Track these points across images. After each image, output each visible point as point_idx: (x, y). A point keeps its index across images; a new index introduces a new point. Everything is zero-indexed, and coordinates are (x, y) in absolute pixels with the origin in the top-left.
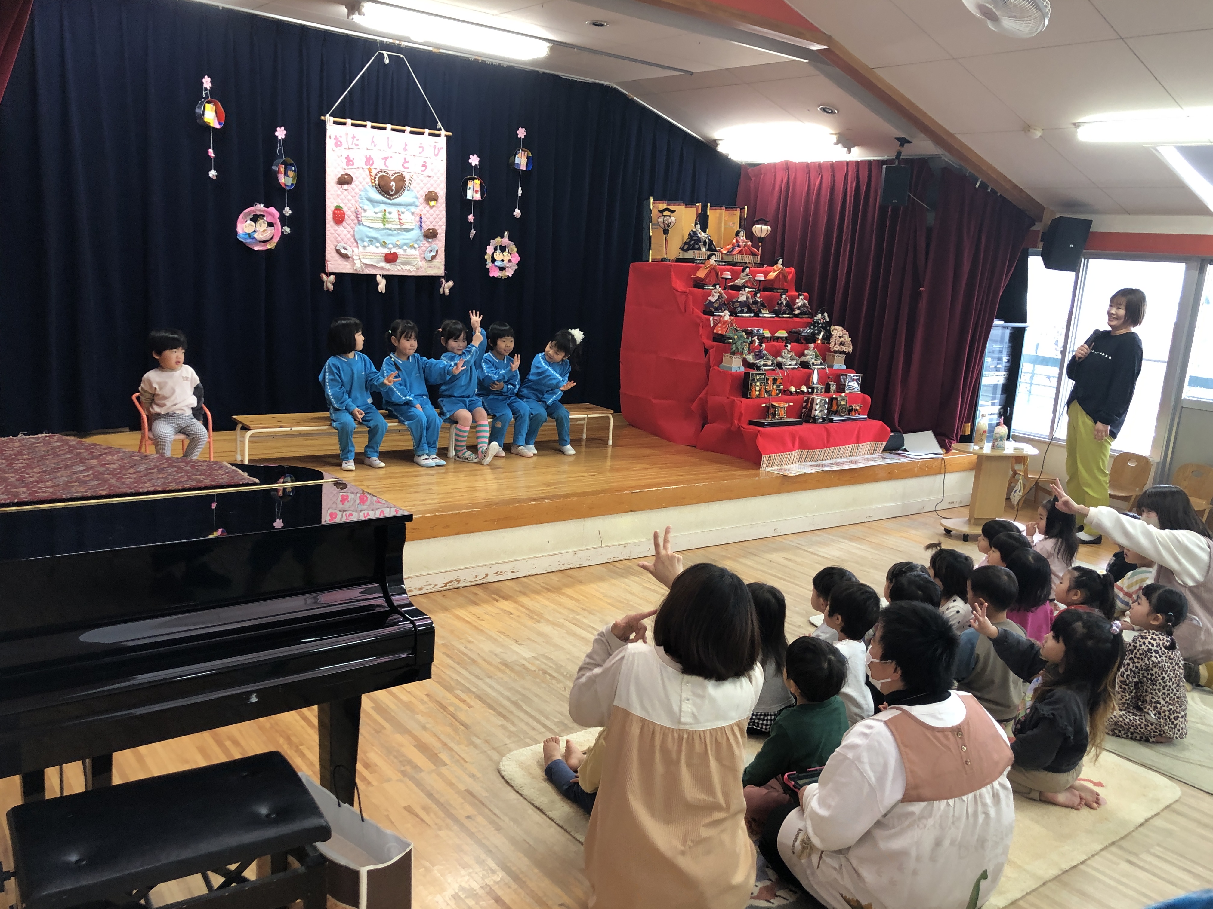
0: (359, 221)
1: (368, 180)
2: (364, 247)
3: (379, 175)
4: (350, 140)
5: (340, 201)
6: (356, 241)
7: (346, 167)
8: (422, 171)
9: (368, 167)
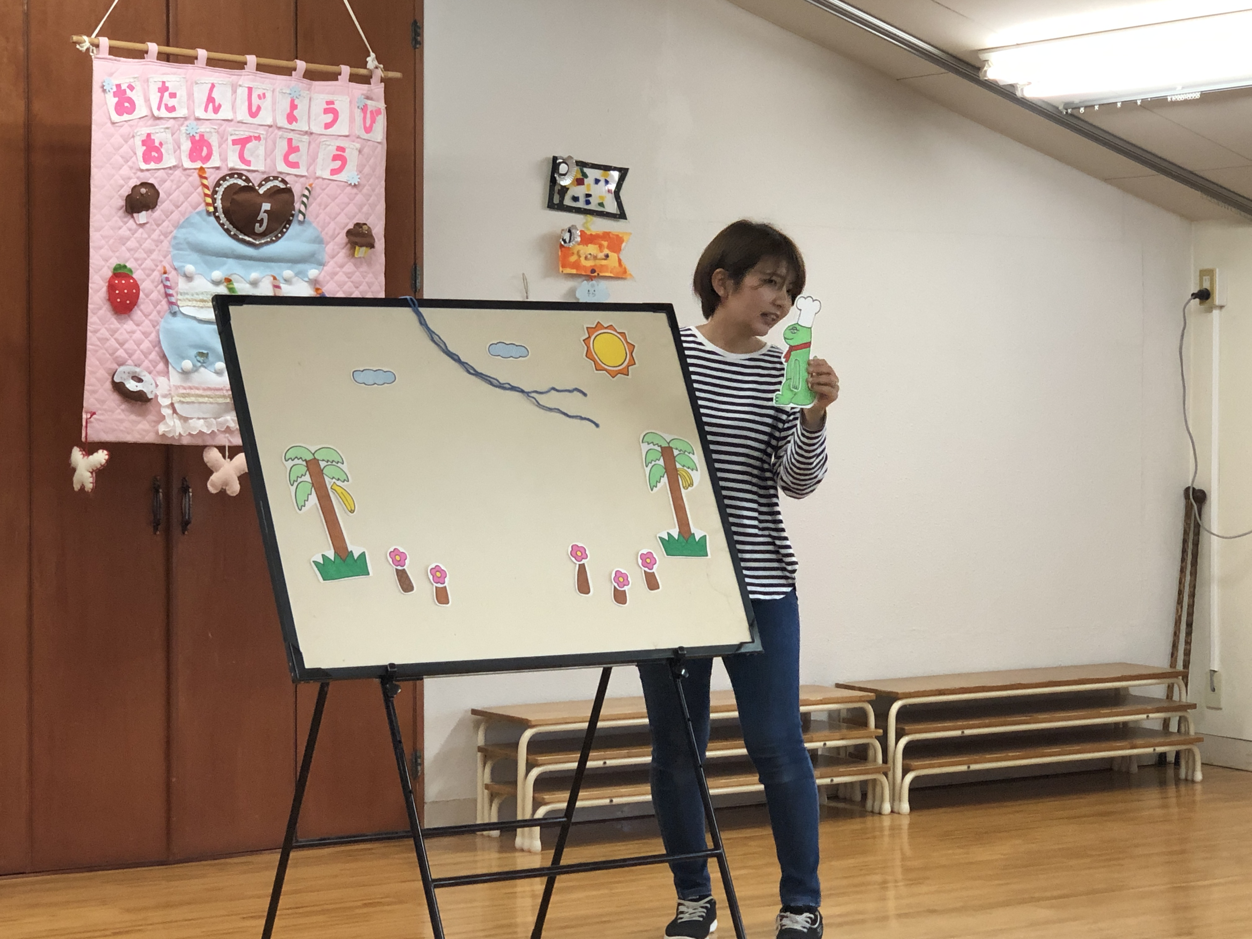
0: (171, 303)
1: (197, 196)
2: (185, 373)
3: (225, 184)
4: (155, 98)
5: (128, 255)
6: (164, 358)
7: (144, 166)
8: (334, 172)
9: (198, 165)
